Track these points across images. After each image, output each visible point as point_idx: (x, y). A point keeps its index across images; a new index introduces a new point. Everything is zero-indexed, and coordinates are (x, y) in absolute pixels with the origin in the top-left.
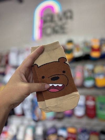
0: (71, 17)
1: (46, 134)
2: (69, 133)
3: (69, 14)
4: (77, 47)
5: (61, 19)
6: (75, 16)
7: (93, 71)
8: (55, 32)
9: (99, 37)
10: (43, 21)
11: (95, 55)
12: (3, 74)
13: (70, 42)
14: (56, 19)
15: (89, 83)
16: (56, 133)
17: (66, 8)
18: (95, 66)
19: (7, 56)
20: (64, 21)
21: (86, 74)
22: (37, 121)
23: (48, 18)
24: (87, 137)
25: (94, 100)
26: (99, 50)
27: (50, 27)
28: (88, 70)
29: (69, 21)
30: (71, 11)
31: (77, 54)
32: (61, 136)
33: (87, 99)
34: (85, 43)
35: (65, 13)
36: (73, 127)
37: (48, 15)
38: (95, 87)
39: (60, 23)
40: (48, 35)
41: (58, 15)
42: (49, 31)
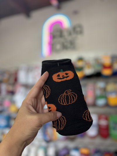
0: (81, 32)
3: (78, 29)
4: (88, 64)
5: (70, 34)
6: (86, 31)
7: (104, 90)
8: (65, 47)
9: (110, 53)
10: (52, 37)
13: (81, 59)
14: (65, 34)
15: (101, 102)
18: (107, 83)
19: (16, 73)
20: (74, 36)
22: (48, 142)
23: (58, 34)
25: (107, 119)
26: (110, 67)
29: (79, 37)
30: (80, 26)
31: (88, 71)
33: (100, 118)
35: (74, 28)
36: (86, 147)
38: (107, 105)
39: (69, 38)
40: (57, 51)
42: (58, 47)
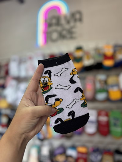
0: (80, 20)
1: (52, 155)
2: (79, 153)
3: (78, 16)
4: (87, 54)
5: (68, 22)
6: (85, 18)
7: (106, 82)
8: (62, 37)
9: (112, 43)
10: (48, 25)
11: (108, 63)
12: (3, 87)
13: (79, 48)
14: (63, 21)
15: (101, 96)
16: (64, 152)
17: (74, 9)
18: (108, 76)
19: (7, 65)
20: (72, 24)
21: (98, 86)
22: (42, 140)
23: (54, 21)
24: (99, 157)
25: (107, 115)
26: (112, 57)
27: (56, 31)
28: (100, 81)
29: (78, 24)
30: (80, 13)
31: (87, 62)
32: (71, 156)
33: (99, 114)
34: (97, 50)
35: (73, 15)
36: (84, 146)
37: (54, 17)
38: (108, 100)
39: (67, 27)
40: (54, 41)
41: (65, 17)
42: (55, 36)
